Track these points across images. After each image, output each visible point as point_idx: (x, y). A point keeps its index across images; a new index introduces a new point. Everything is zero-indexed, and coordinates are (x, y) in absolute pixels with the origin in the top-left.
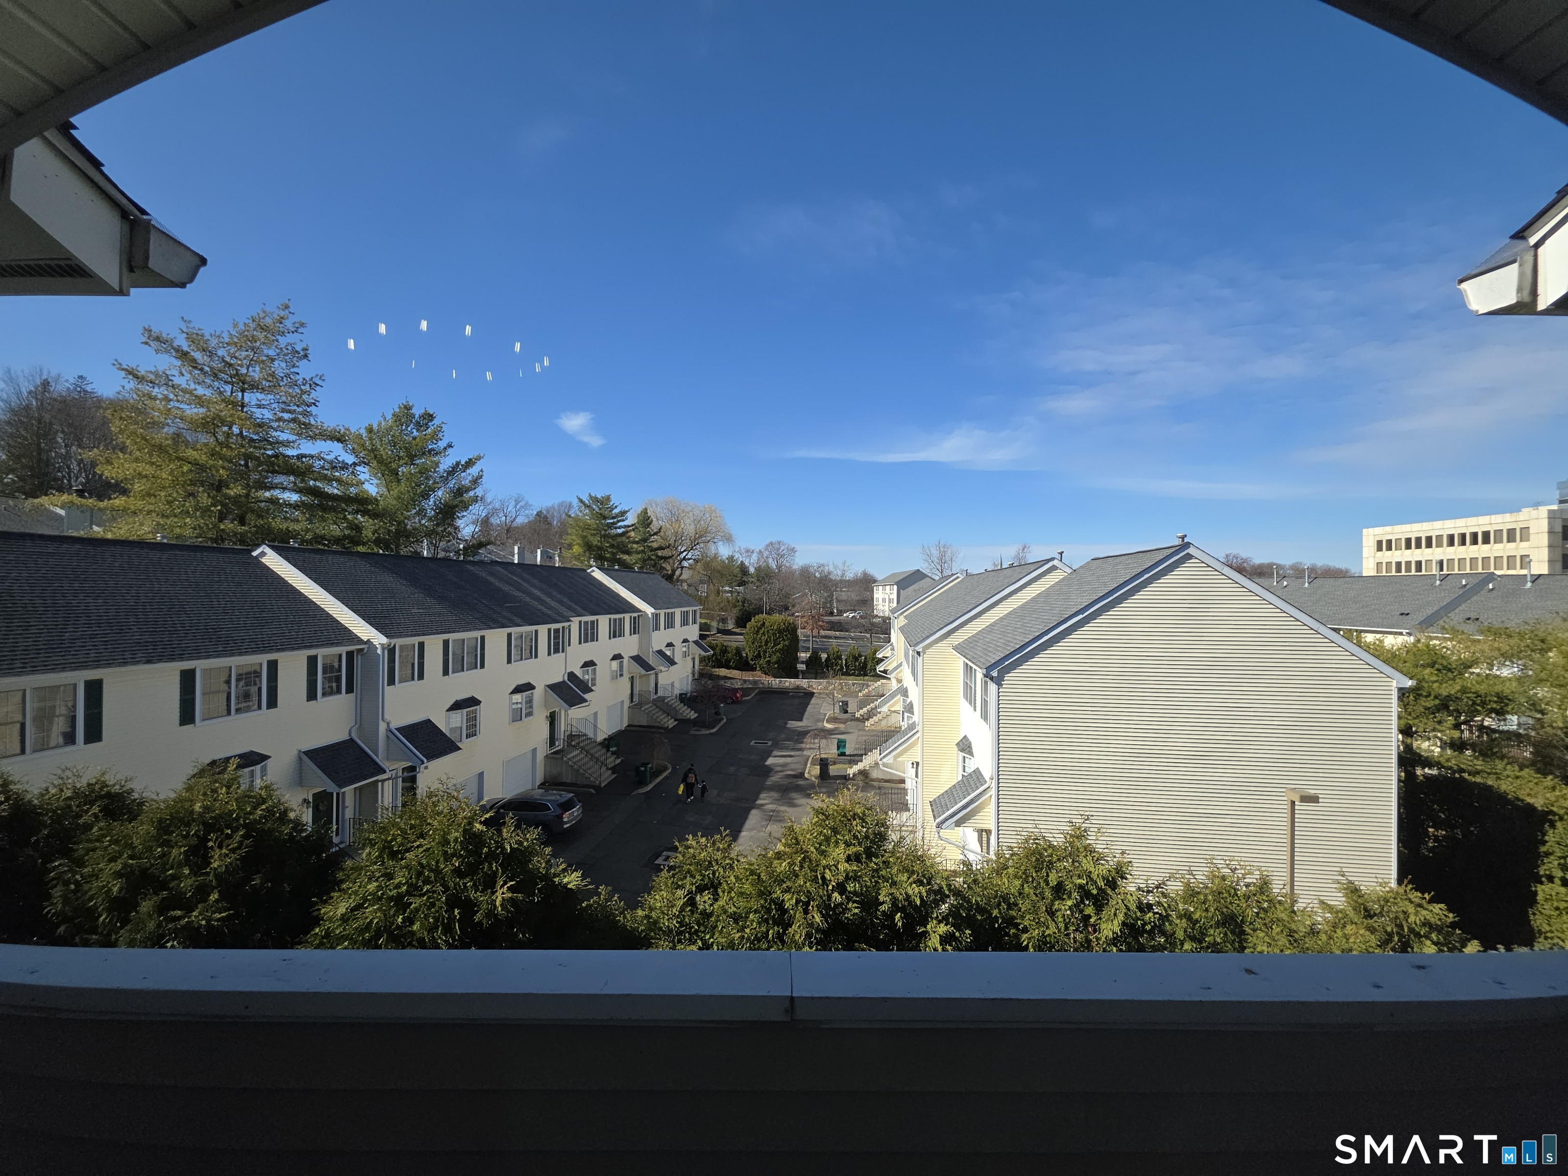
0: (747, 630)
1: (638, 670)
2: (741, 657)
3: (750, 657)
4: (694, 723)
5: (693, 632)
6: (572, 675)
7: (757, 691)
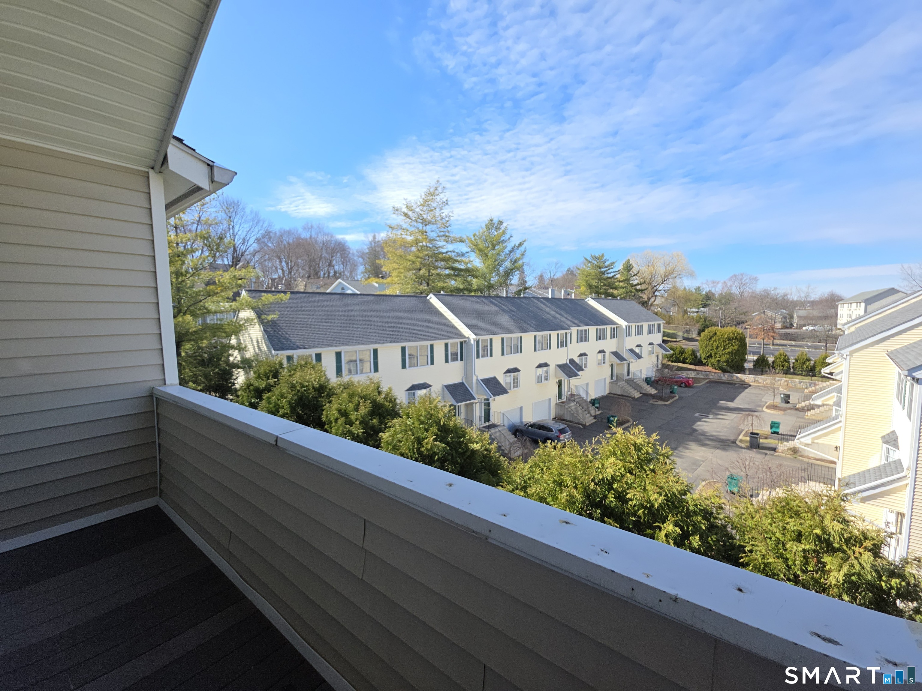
0: (701, 337)
1: (616, 360)
2: (696, 357)
3: (703, 356)
4: (653, 397)
5: (658, 338)
6: (572, 361)
7: (707, 381)
